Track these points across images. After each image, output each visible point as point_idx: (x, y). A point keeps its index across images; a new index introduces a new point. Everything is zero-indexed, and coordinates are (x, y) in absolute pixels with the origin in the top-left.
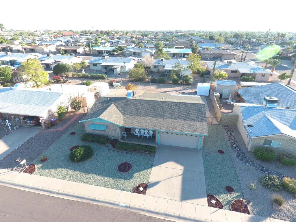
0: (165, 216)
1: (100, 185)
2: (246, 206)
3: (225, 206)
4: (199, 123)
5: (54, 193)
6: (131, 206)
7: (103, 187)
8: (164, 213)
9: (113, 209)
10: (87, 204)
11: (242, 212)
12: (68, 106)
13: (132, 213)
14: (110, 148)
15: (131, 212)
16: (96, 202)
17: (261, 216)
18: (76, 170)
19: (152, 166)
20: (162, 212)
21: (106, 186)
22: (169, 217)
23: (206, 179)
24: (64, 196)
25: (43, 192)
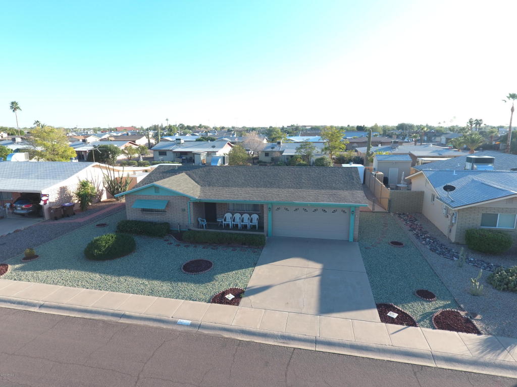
0: (282, 341)
1: (141, 292)
2: (468, 321)
3: (420, 321)
4: (349, 191)
5: (34, 305)
6: (203, 323)
7: (145, 296)
8: (280, 334)
9: (163, 329)
10: (104, 321)
11: (462, 331)
12: (102, 190)
13: (205, 335)
14: (172, 242)
15: (201, 334)
16: (125, 319)
17: (509, 336)
18: (94, 271)
19: (255, 265)
20: (276, 333)
21: (152, 293)
22: (292, 342)
23: (371, 282)
24: (53, 310)
25: (9, 304)
